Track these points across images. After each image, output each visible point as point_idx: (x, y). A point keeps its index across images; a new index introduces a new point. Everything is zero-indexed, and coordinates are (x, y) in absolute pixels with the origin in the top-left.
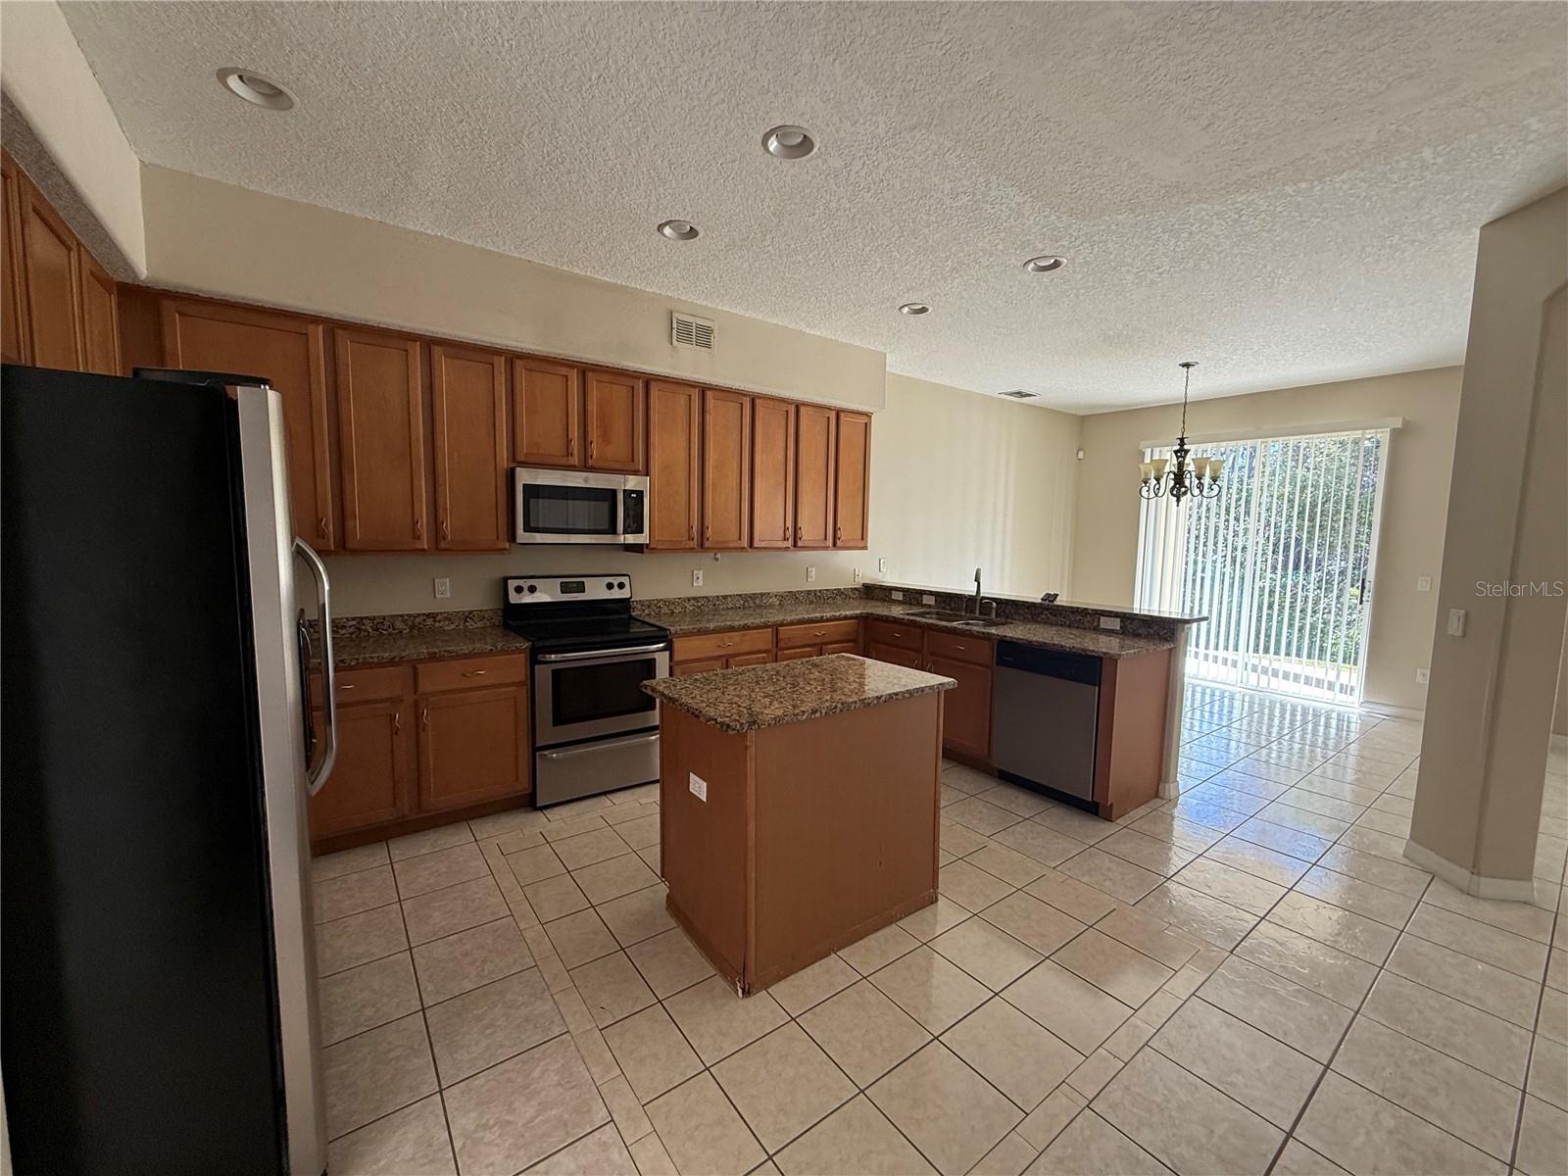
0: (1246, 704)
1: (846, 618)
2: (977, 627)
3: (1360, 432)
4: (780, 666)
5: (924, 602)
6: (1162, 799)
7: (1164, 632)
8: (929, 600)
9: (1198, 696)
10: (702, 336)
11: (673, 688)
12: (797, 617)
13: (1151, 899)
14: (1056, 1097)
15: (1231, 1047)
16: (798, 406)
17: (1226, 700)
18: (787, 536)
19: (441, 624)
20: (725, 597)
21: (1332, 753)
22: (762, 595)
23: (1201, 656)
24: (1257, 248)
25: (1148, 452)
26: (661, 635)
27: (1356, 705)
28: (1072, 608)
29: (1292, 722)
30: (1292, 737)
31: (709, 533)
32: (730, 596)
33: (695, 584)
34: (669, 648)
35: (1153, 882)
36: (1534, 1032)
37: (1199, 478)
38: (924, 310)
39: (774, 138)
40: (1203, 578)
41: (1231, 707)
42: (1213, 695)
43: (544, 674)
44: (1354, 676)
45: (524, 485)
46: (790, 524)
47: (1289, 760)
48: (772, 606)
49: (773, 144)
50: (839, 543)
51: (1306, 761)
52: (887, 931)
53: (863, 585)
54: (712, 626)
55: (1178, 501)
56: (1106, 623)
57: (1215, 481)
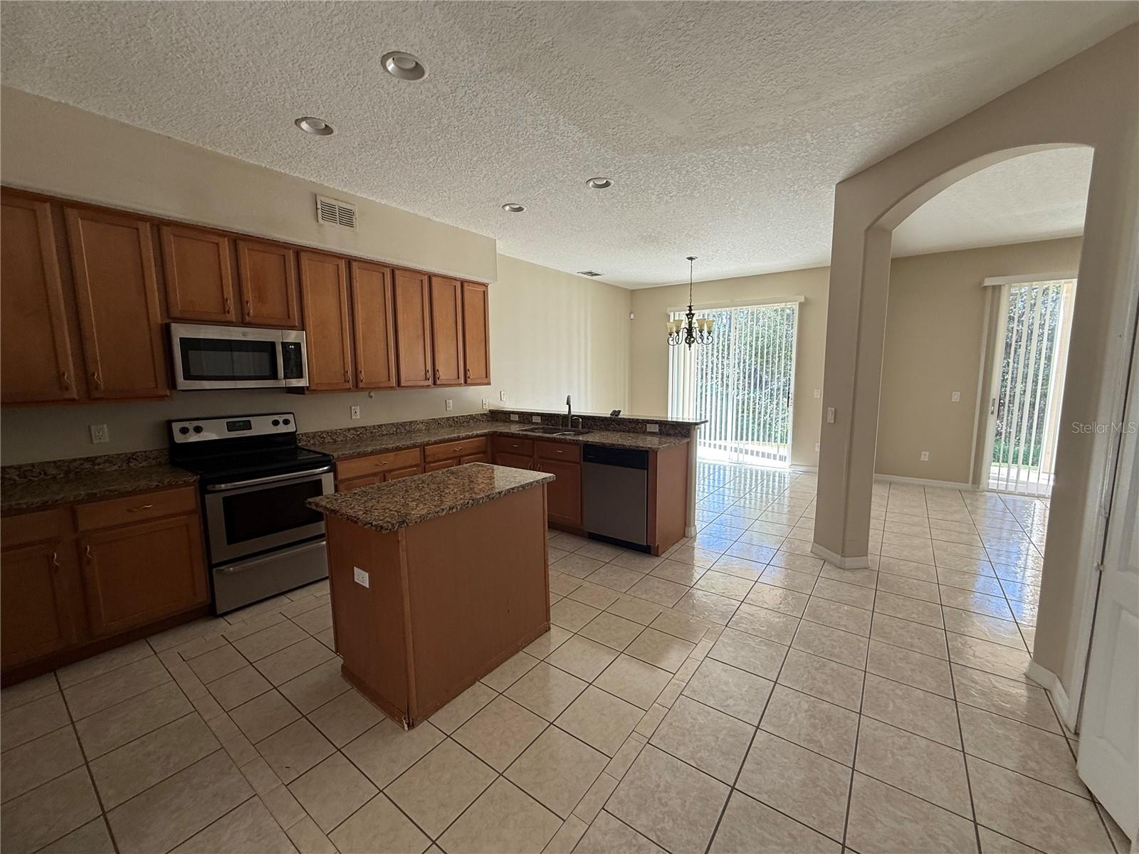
0: (732, 472)
1: (477, 436)
2: (570, 436)
3: (784, 304)
4: (425, 476)
5: (534, 421)
6: (687, 537)
7: (684, 431)
8: (537, 420)
9: (706, 470)
10: (346, 218)
11: (334, 502)
12: (440, 438)
13: (682, 603)
14: (629, 742)
15: (726, 683)
16: (430, 276)
17: (722, 471)
18: (428, 377)
19: (101, 466)
20: (380, 426)
21: (776, 497)
22: (411, 423)
23: (707, 445)
24: (725, 185)
25: (672, 314)
26: (325, 460)
27: (787, 467)
28: (629, 419)
29: (756, 480)
30: (756, 490)
31: (362, 376)
32: (384, 425)
33: (353, 417)
34: (333, 469)
35: (683, 591)
36: (869, 638)
37: (701, 332)
38: (520, 209)
39: (390, 60)
40: (706, 395)
41: (725, 475)
42: (714, 469)
43: (215, 503)
44: (786, 450)
45: (180, 338)
46: (429, 367)
47: (755, 504)
48: (420, 431)
49: (391, 66)
50: (469, 381)
51: (764, 504)
52: (515, 657)
53: (490, 411)
54: (369, 449)
55: (690, 346)
56: (651, 428)
57: (709, 333)
